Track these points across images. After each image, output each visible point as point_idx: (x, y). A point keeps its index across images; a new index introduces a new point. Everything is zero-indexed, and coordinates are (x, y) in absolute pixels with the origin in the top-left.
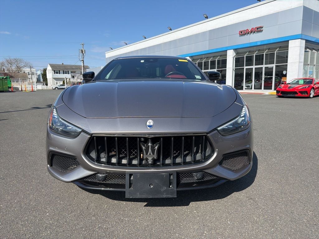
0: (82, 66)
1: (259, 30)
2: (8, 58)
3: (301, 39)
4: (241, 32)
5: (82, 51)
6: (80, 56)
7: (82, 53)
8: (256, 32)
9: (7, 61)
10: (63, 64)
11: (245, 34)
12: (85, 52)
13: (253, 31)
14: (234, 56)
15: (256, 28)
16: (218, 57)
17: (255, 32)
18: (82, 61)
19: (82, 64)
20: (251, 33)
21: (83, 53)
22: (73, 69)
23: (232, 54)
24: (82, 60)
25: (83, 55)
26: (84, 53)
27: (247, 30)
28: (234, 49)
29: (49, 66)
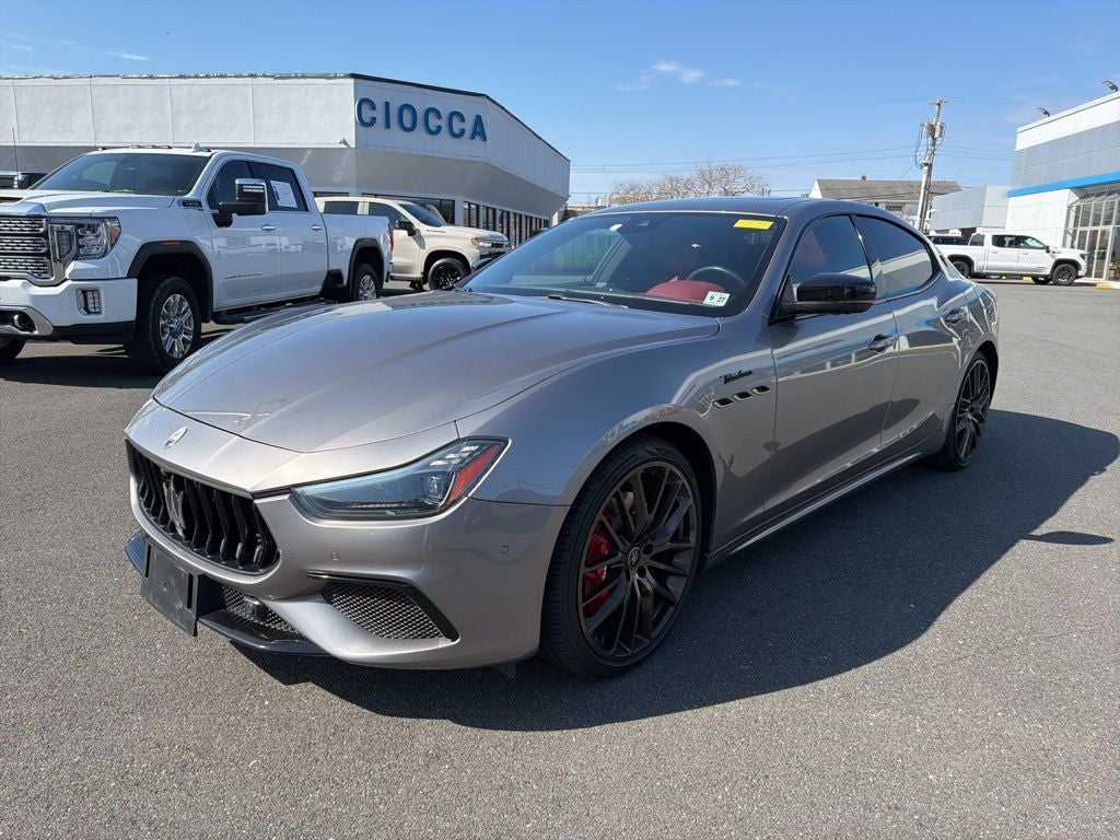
0: (923, 184)
2: (705, 167)
5: (932, 129)
6: (923, 149)
7: (930, 138)
9: (702, 174)
10: (864, 178)
12: (940, 136)
18: (926, 168)
19: (925, 176)
21: (933, 137)
22: (895, 196)
24: (926, 164)
25: (934, 144)
26: (937, 135)
29: (818, 188)
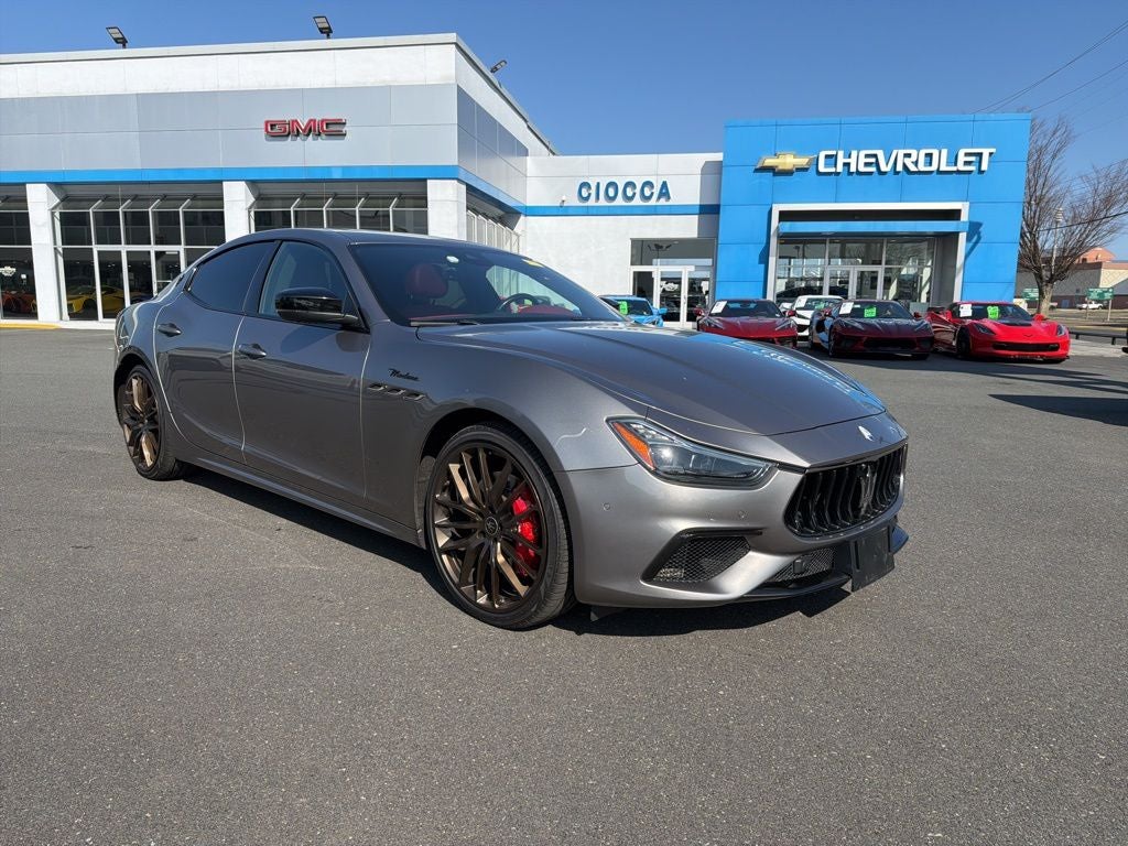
1: (331, 129)
3: (459, 180)
4: (273, 126)
8: (323, 136)
11: (288, 135)
13: (314, 130)
14: (249, 205)
15: (322, 121)
16: (186, 199)
17: (319, 134)
20: (308, 135)
23: (243, 197)
27: (293, 121)
28: (246, 181)
